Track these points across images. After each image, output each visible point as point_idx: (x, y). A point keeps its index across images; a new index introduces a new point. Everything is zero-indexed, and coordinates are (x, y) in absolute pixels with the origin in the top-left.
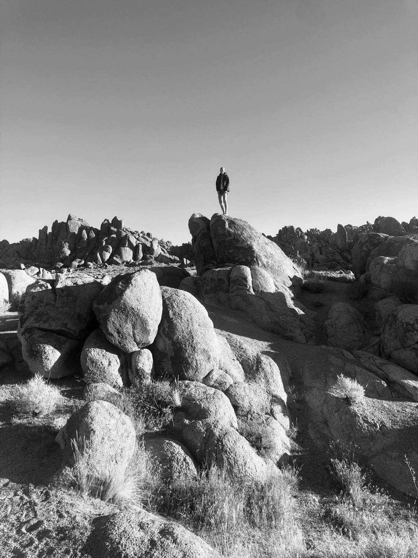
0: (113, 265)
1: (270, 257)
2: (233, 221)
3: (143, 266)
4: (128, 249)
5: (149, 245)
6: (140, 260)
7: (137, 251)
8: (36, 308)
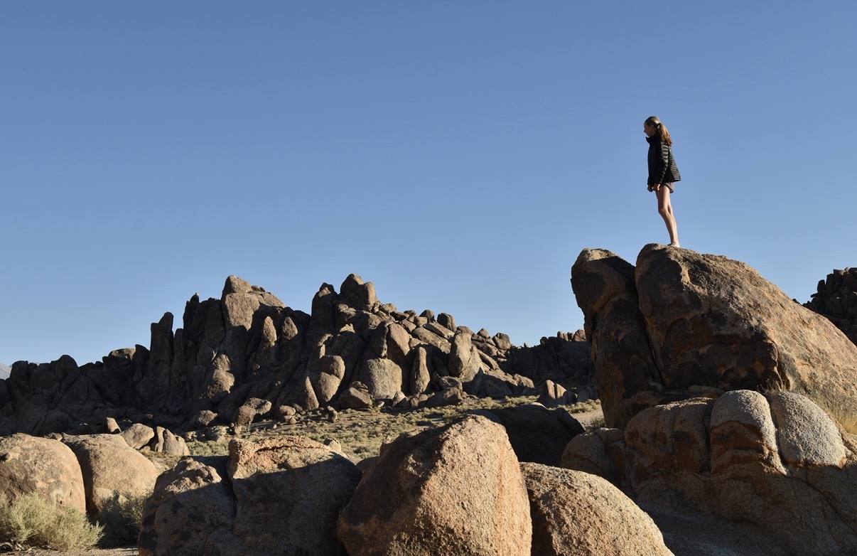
0: (349, 410)
1: (819, 362)
2: (703, 261)
3: (433, 410)
4: (387, 362)
5: (445, 347)
6: (423, 393)
7: (414, 368)
8: (186, 537)
